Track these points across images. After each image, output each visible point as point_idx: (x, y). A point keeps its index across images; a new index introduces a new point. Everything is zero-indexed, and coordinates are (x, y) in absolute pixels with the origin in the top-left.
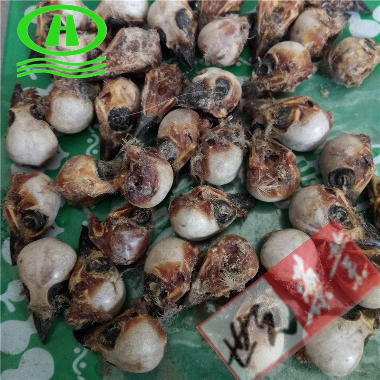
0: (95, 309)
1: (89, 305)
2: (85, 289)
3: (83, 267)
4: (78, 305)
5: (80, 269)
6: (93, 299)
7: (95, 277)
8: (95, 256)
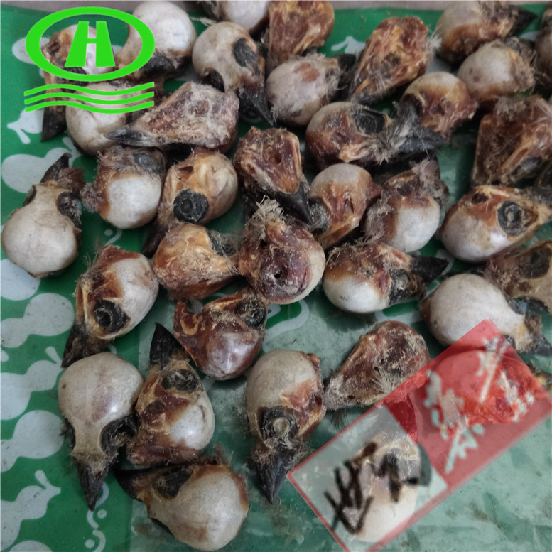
0: (172, 442)
1: (166, 436)
2: (161, 412)
3: (158, 380)
4: (150, 434)
5: (152, 383)
6: (173, 428)
7: (177, 396)
8: (174, 368)
